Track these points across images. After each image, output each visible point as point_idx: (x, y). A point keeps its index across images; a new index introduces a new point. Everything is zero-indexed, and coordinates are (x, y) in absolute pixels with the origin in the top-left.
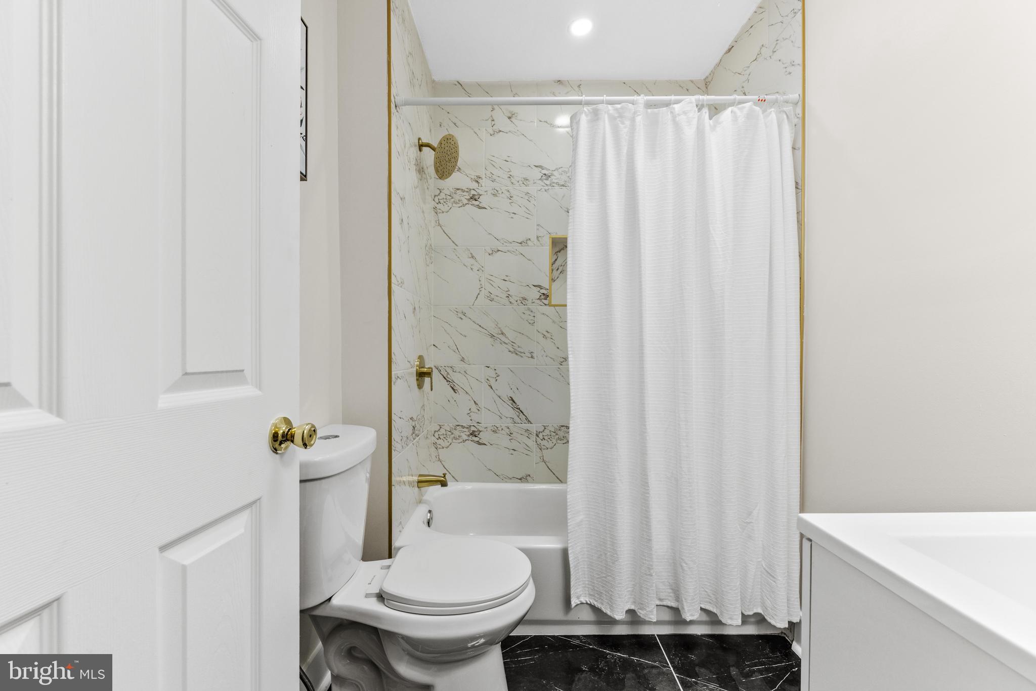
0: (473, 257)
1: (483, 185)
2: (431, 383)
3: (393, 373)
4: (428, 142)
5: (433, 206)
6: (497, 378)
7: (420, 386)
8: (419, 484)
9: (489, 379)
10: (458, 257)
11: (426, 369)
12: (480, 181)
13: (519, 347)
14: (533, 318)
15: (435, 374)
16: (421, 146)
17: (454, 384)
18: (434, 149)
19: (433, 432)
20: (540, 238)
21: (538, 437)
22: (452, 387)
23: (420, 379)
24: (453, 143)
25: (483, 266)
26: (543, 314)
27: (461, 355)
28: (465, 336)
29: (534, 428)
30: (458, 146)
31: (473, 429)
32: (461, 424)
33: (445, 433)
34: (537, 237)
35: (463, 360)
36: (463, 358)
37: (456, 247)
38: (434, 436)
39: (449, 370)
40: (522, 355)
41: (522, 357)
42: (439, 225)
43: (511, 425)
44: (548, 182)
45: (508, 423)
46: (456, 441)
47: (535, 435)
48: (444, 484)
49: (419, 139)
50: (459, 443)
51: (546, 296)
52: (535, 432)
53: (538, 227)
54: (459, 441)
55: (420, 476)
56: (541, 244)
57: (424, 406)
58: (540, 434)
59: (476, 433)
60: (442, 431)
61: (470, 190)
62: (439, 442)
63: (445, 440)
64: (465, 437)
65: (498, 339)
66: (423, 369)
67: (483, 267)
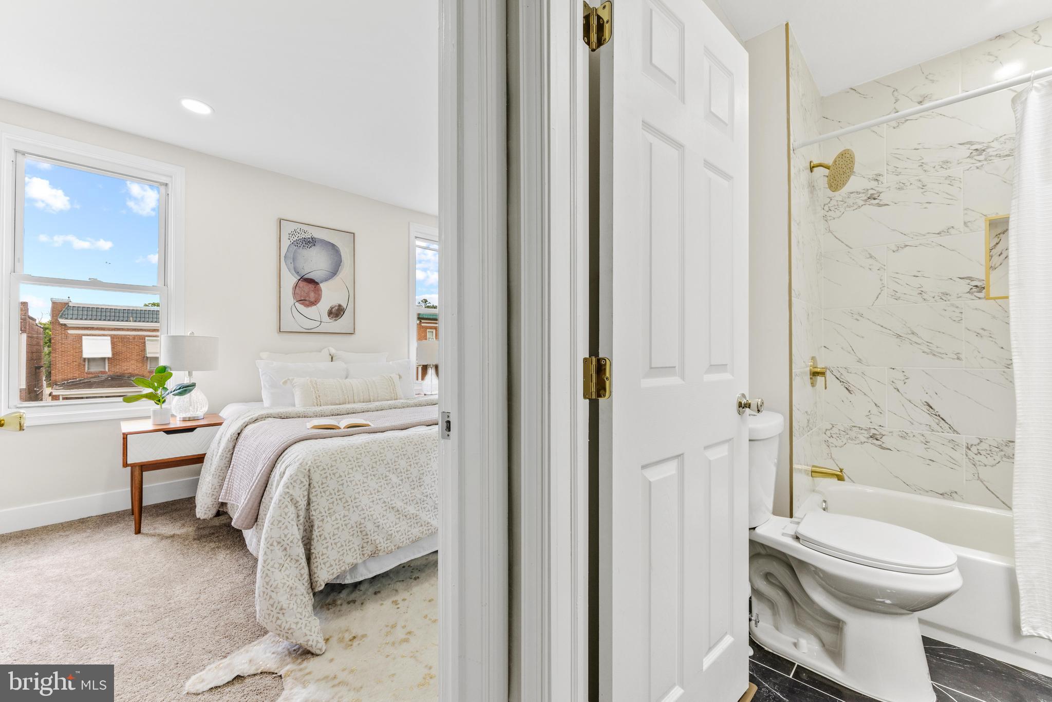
0: (871, 257)
1: (885, 181)
2: (826, 381)
3: (793, 371)
4: (820, 162)
5: (823, 215)
6: (906, 381)
7: (813, 385)
8: (813, 473)
9: (895, 381)
10: (853, 260)
11: (819, 369)
12: (880, 178)
13: (937, 347)
14: (960, 315)
15: (828, 373)
16: (812, 169)
17: (849, 385)
18: (827, 167)
19: (824, 431)
20: (969, 223)
21: (970, 450)
22: (846, 388)
23: (813, 377)
24: (848, 156)
25: (885, 264)
26: (976, 309)
27: (857, 357)
28: (863, 337)
29: (963, 439)
30: (854, 156)
31: (873, 431)
32: (858, 426)
33: (838, 432)
34: (965, 223)
35: (860, 361)
36: (860, 359)
37: (850, 250)
38: (825, 433)
39: (843, 371)
40: (944, 356)
41: (942, 358)
42: (829, 231)
43: (928, 433)
44: (982, 158)
45: (923, 430)
46: (851, 442)
47: (964, 447)
48: (840, 478)
49: (811, 162)
50: (856, 444)
51: (981, 289)
52: (965, 444)
53: (966, 212)
54: (856, 442)
55: (813, 466)
56: (971, 230)
57: (816, 403)
58: (973, 447)
59: (878, 437)
60: (835, 430)
61: (868, 190)
62: (831, 440)
63: (839, 440)
64: (864, 440)
65: (906, 339)
66: (816, 369)
67: (885, 266)
